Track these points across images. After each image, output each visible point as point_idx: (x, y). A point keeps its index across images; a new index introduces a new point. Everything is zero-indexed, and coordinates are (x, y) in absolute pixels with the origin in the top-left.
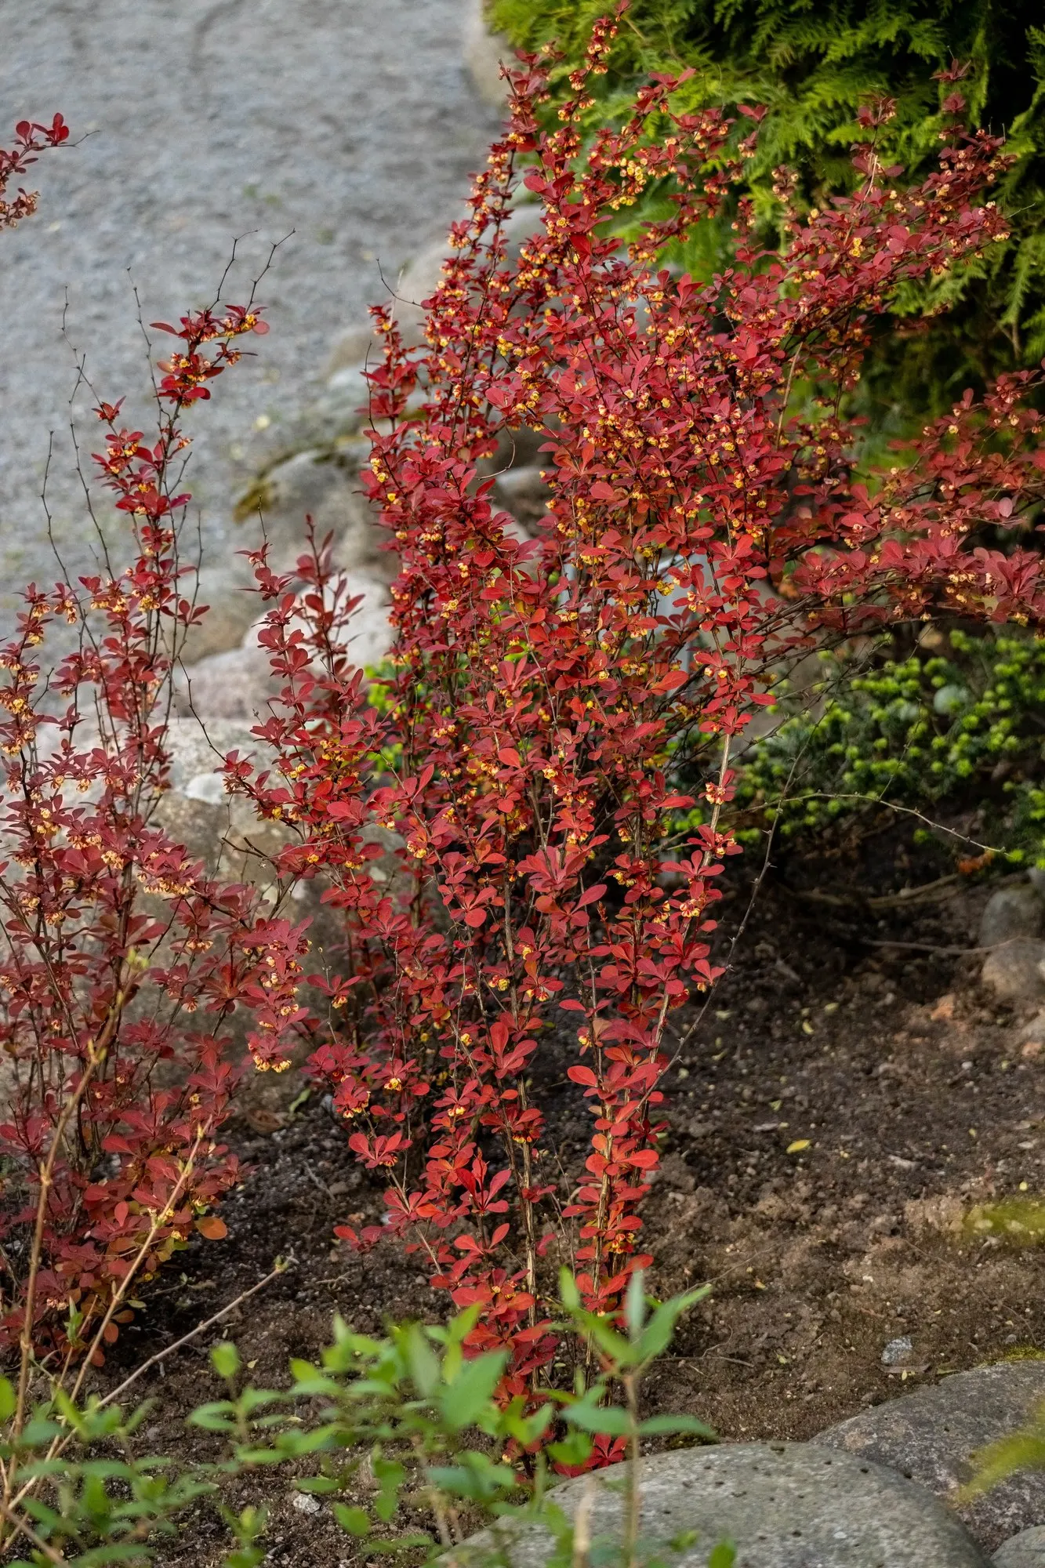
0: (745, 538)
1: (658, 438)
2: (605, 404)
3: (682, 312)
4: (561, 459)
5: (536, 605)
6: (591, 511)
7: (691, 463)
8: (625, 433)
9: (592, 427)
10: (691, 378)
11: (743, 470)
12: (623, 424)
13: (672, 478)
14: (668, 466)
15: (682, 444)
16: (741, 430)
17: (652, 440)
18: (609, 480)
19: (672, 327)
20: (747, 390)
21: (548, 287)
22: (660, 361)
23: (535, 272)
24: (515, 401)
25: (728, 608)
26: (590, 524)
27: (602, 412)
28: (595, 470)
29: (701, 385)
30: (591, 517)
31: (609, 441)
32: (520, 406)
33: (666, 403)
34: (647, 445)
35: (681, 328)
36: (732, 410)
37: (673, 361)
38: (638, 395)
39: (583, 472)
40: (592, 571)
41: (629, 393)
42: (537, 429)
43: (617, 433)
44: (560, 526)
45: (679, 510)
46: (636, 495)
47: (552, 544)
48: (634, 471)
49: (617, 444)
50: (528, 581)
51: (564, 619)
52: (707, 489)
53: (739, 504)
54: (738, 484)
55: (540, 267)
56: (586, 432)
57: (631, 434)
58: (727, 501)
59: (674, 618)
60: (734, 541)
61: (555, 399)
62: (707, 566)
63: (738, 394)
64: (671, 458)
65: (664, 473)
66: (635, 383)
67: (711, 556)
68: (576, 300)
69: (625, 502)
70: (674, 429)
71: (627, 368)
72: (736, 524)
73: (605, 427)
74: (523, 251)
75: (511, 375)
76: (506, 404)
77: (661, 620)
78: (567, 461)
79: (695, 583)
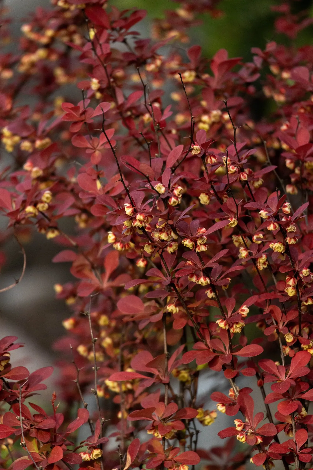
0: (300, 356)
1: (194, 240)
2: (133, 204)
3: (217, 94)
4: (80, 270)
5: (52, 443)
6: (116, 330)
7: (235, 268)
8: (156, 236)
9: (117, 230)
10: (232, 169)
11: (296, 274)
12: (153, 226)
13: (212, 287)
14: (207, 272)
15: (224, 247)
16: (291, 228)
17: (187, 243)
18: (136, 292)
19: (206, 112)
20: (298, 184)
21: (59, 73)
22: (196, 149)
23: (41, 53)
24: (24, 204)
25: (282, 436)
26: (116, 345)
27: (129, 211)
28: (120, 282)
29: (244, 177)
30: (117, 337)
31: (138, 246)
32: (30, 209)
33: (204, 199)
34: (182, 249)
35: (216, 113)
36: (281, 204)
37: (211, 151)
38: (170, 189)
39: (106, 284)
40: (118, 400)
41: (161, 188)
42: (51, 235)
43: (148, 237)
44: (81, 349)
45: (222, 325)
46: (171, 308)
47: (71, 370)
48: (167, 280)
49: (148, 249)
50: (42, 415)
51: (86, 457)
52: (253, 300)
53: (293, 316)
54: (291, 292)
55: (47, 46)
56: (111, 237)
57: (164, 236)
58: (278, 312)
59: (216, 451)
60: (288, 360)
61: (71, 200)
62: (256, 390)
63: (289, 189)
64: (210, 264)
65: (203, 281)
66: (166, 176)
67: (260, 377)
68: (95, 84)
69: (159, 317)
70: (213, 229)
71: (157, 162)
72: (289, 339)
73: (132, 229)
74: (26, 29)
75: (18, 175)
76: (14, 207)
77: (202, 454)
78: (87, 271)
79: (243, 410)
